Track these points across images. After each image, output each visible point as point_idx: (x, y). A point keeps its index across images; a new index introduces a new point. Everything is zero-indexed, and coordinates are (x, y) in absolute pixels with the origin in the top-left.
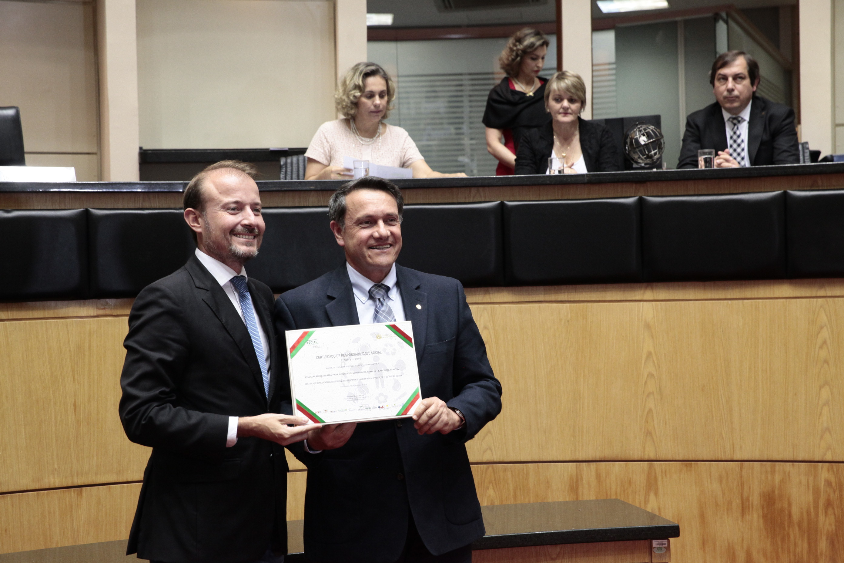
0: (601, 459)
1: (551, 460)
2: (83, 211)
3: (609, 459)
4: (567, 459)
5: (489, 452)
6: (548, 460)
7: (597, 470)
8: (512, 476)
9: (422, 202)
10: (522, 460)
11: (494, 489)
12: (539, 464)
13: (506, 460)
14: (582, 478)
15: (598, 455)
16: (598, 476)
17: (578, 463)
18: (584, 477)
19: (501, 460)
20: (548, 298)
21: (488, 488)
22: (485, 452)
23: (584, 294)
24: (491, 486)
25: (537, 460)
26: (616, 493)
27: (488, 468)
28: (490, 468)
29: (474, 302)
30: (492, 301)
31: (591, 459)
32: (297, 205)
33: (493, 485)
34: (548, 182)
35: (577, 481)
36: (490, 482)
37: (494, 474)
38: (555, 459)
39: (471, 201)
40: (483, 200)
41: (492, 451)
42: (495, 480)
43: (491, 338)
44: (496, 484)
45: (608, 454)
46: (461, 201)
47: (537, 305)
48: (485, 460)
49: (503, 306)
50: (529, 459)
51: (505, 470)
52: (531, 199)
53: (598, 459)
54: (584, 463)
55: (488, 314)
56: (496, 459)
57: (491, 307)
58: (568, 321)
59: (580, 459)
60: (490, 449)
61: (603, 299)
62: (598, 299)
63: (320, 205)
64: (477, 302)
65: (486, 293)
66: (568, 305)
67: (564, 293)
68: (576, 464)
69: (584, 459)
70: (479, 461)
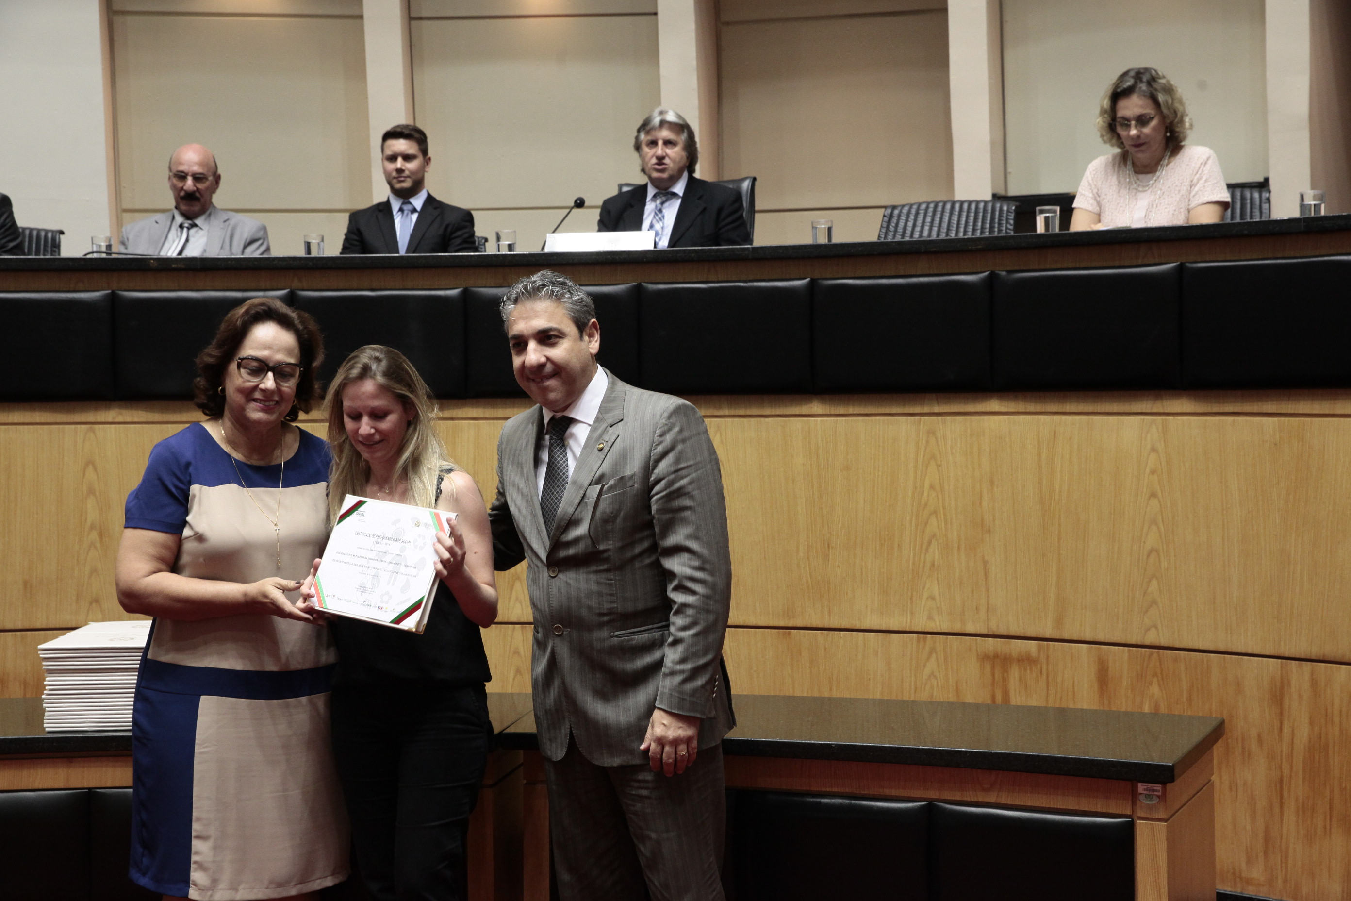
0: (1317, 658)
1: (1243, 651)
2: (634, 286)
3: (1332, 659)
4: (1267, 653)
5: (1153, 630)
6: (1239, 651)
7: (1312, 674)
8: (1186, 669)
9: (1070, 266)
10: (1201, 648)
11: (1159, 686)
12: (1226, 656)
13: (1177, 645)
14: (1289, 683)
15: (1315, 652)
16: (1314, 683)
17: (1284, 661)
18: (1293, 683)
19: (1171, 645)
20: (1247, 408)
21: (1151, 684)
22: (1148, 630)
23: (1302, 403)
24: (1155, 680)
25: (1222, 649)
26: (1341, 712)
27: (1151, 655)
28: (1155, 655)
29: (1140, 411)
30: (1166, 411)
31: (1303, 656)
32: (902, 273)
33: (1158, 680)
34: (1246, 232)
35: (1282, 687)
36: (1155, 675)
37: (1160, 665)
38: (1250, 652)
39: (1140, 262)
40: (1157, 261)
41: (1158, 631)
42: (1162, 674)
43: (1161, 465)
44: (1163, 679)
45: (1328, 650)
46: (1126, 264)
47: (1230, 419)
48: (1147, 642)
49: (1179, 418)
50: (1211, 648)
51: (1176, 660)
52: (1228, 259)
53: (1313, 657)
54: (1293, 662)
55: (1158, 429)
56: (1163, 642)
57: (1162, 419)
58: (1276, 444)
59: (1287, 655)
60: (1156, 627)
61: (1331, 412)
62: (1322, 412)
63: (931, 272)
64: (1144, 411)
65: (1158, 398)
66: (1276, 419)
67: (1272, 401)
68: (1281, 663)
69: (1293, 656)
70: (1139, 643)
